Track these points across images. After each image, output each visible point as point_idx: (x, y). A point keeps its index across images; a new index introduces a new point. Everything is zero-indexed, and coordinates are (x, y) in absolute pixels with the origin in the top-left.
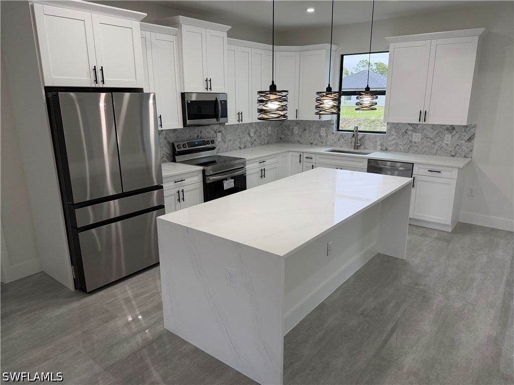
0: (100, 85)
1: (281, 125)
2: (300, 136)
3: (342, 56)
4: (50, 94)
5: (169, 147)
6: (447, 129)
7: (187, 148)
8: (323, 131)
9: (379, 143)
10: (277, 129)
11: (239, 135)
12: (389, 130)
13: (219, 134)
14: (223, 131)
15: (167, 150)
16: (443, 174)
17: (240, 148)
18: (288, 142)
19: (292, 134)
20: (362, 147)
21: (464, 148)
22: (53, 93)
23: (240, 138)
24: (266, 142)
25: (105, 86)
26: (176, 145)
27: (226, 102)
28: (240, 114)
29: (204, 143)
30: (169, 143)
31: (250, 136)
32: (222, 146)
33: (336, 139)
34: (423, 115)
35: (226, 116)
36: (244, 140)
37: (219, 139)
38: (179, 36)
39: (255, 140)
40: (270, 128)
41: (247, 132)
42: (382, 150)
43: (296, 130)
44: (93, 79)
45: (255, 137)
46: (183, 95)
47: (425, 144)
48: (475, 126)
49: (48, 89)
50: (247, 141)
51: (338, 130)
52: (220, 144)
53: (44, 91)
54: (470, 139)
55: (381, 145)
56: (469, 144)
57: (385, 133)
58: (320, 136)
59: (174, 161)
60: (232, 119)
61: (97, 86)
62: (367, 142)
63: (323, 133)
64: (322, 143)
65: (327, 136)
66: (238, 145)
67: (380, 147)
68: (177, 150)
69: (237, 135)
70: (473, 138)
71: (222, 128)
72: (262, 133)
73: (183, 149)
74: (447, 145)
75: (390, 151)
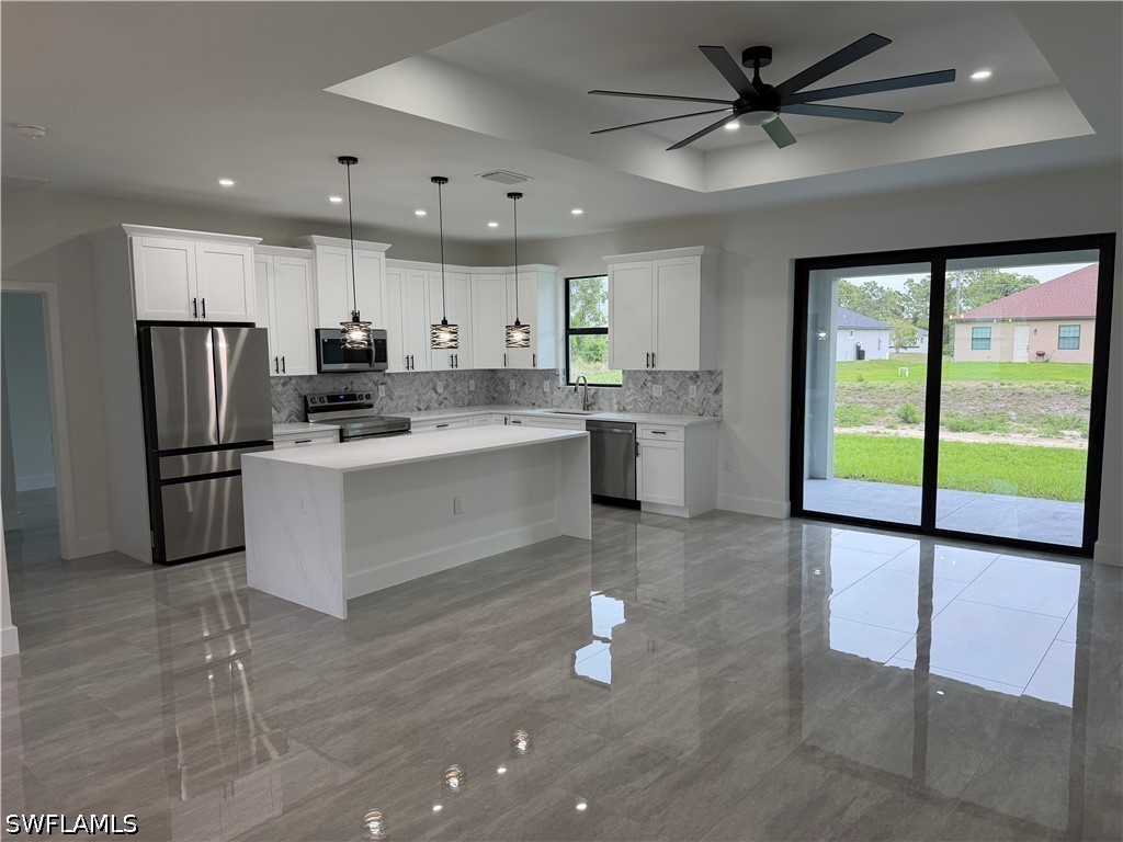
0: (201, 320)
1: (492, 378)
2: (519, 394)
3: (567, 281)
4: (142, 329)
5: (300, 401)
6: (691, 378)
7: (327, 404)
8: (546, 386)
9: (615, 401)
10: (485, 383)
11: (417, 390)
12: (625, 381)
13: (382, 388)
14: (389, 382)
15: (297, 406)
16: (670, 435)
17: (419, 409)
18: (503, 404)
19: (508, 391)
20: (596, 407)
21: (712, 403)
22: (145, 327)
23: (419, 395)
24: (466, 402)
25: (206, 320)
26: (309, 400)
27: (384, 342)
28: (409, 360)
29: (353, 397)
30: (300, 396)
31: (436, 392)
32: (386, 405)
33: (563, 397)
34: (651, 358)
35: (385, 360)
36: (426, 397)
37: (382, 394)
38: (313, 258)
39: (446, 399)
40: (472, 382)
41: (431, 386)
42: (619, 411)
43: (513, 385)
44: (193, 312)
45: (446, 394)
46: (317, 331)
47: (668, 399)
48: (721, 372)
49: (140, 323)
50: (431, 399)
51: (568, 384)
52: (384, 402)
53: (135, 326)
54: (717, 391)
55: (618, 403)
56: (717, 397)
57: (620, 386)
58: (544, 393)
59: (307, 420)
60: (395, 364)
61: (197, 320)
62: (601, 400)
63: (547, 388)
64: (547, 402)
65: (552, 393)
66: (416, 404)
67: (616, 407)
68: (311, 405)
69: (413, 389)
70: (721, 389)
71: (386, 379)
72: (458, 389)
73: (319, 404)
74: (693, 399)
75: (629, 411)
